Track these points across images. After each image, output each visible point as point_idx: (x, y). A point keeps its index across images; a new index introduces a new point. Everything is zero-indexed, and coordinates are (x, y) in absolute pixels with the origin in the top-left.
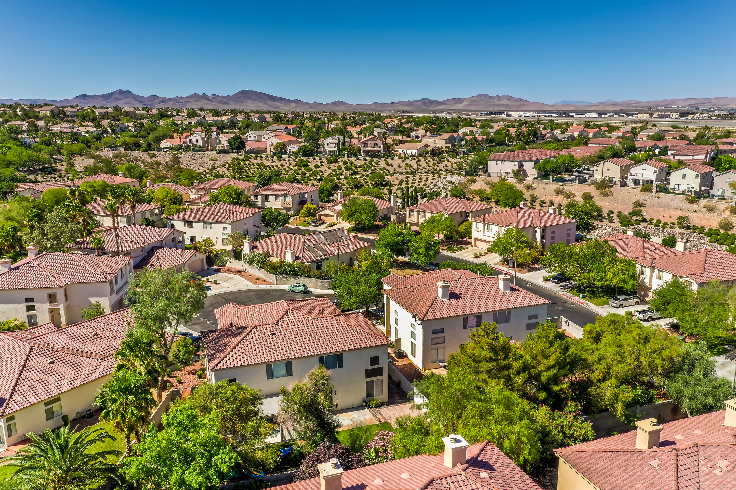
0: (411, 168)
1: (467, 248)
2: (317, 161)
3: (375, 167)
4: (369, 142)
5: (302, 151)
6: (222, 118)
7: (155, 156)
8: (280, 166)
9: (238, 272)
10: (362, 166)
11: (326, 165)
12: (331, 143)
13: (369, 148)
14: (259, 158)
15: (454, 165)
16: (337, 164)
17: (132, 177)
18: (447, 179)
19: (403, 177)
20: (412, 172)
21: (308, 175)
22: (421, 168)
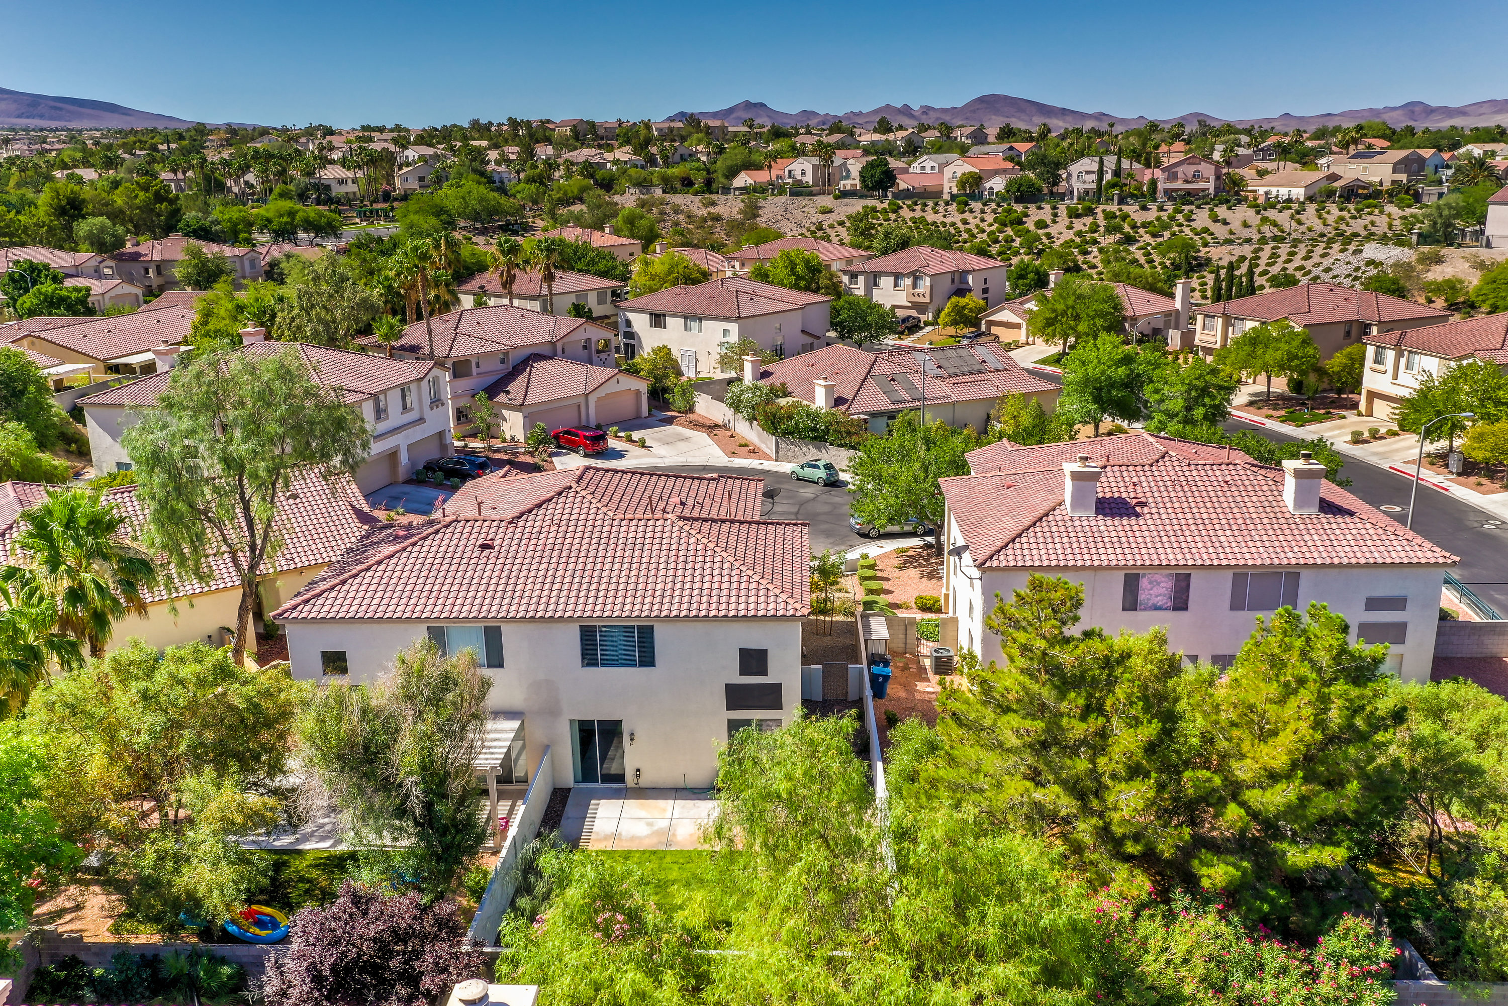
0: (1275, 230)
1: (1344, 417)
2: (1046, 213)
3: (1181, 225)
4: (1180, 170)
5: (1014, 189)
6: (891, 137)
7: (713, 204)
8: (959, 225)
9: (712, 428)
10: (1150, 223)
11: (1063, 219)
12: (1088, 172)
13: (1179, 184)
14: (918, 208)
15: (1397, 223)
16: (1089, 220)
17: (633, 237)
18: (1364, 255)
19: (1247, 250)
20: (1275, 238)
21: (1017, 244)
22: (1303, 228)
